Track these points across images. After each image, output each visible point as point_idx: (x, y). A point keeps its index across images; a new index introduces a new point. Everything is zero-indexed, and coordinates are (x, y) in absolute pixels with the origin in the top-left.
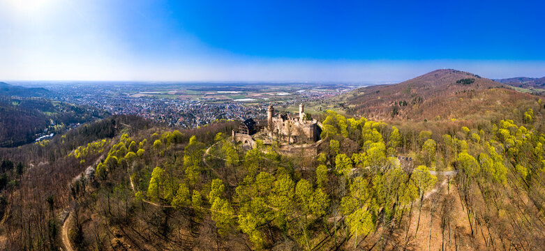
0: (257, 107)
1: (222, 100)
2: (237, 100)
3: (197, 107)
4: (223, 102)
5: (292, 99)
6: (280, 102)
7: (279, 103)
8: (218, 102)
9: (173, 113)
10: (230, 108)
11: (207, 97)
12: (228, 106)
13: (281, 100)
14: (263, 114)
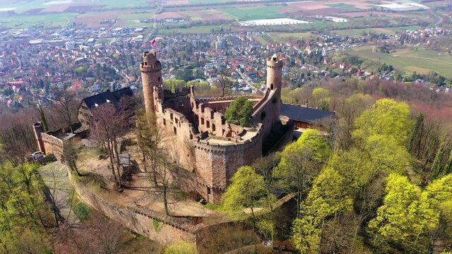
0: (301, 44)
1: (208, 24)
2: (250, 22)
3: (130, 46)
4: (207, 30)
5: (425, 25)
6: (379, 31)
7: (375, 36)
8: (194, 30)
9: (53, 71)
10: (225, 45)
11: (165, 15)
12: (218, 41)
13: (386, 24)
14: (311, 67)
